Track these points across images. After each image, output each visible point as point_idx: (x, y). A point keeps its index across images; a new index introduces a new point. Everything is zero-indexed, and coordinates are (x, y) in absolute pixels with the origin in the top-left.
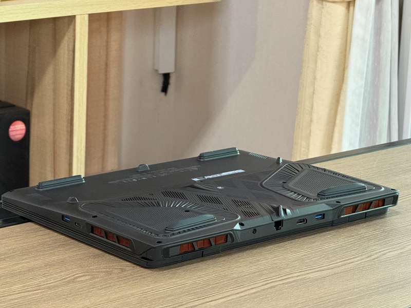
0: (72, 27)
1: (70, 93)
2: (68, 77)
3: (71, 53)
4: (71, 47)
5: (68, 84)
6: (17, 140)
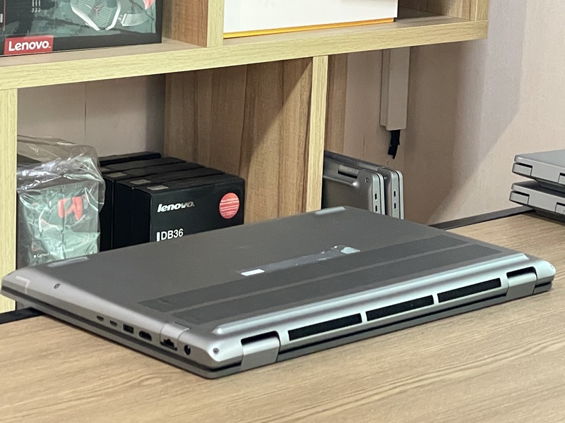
0: (307, 72)
1: (302, 156)
2: (300, 136)
3: (306, 105)
4: (305, 100)
5: (299, 145)
6: (229, 218)
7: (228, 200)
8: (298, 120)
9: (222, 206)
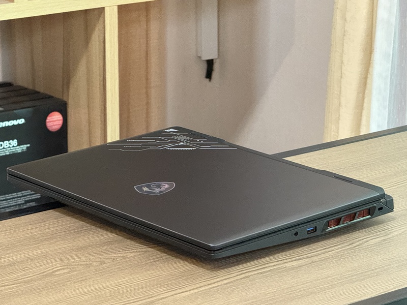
1: (102, 83)
2: (100, 67)
4: (102, 39)
5: (100, 75)
6: (54, 131)
7: (54, 117)
8: (98, 56)
9: (49, 122)
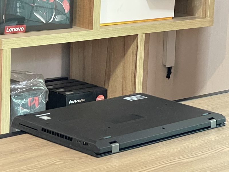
0: (135, 41)
1: (133, 78)
2: (132, 69)
3: (135, 56)
4: (135, 53)
5: (132, 74)
8: (131, 63)
